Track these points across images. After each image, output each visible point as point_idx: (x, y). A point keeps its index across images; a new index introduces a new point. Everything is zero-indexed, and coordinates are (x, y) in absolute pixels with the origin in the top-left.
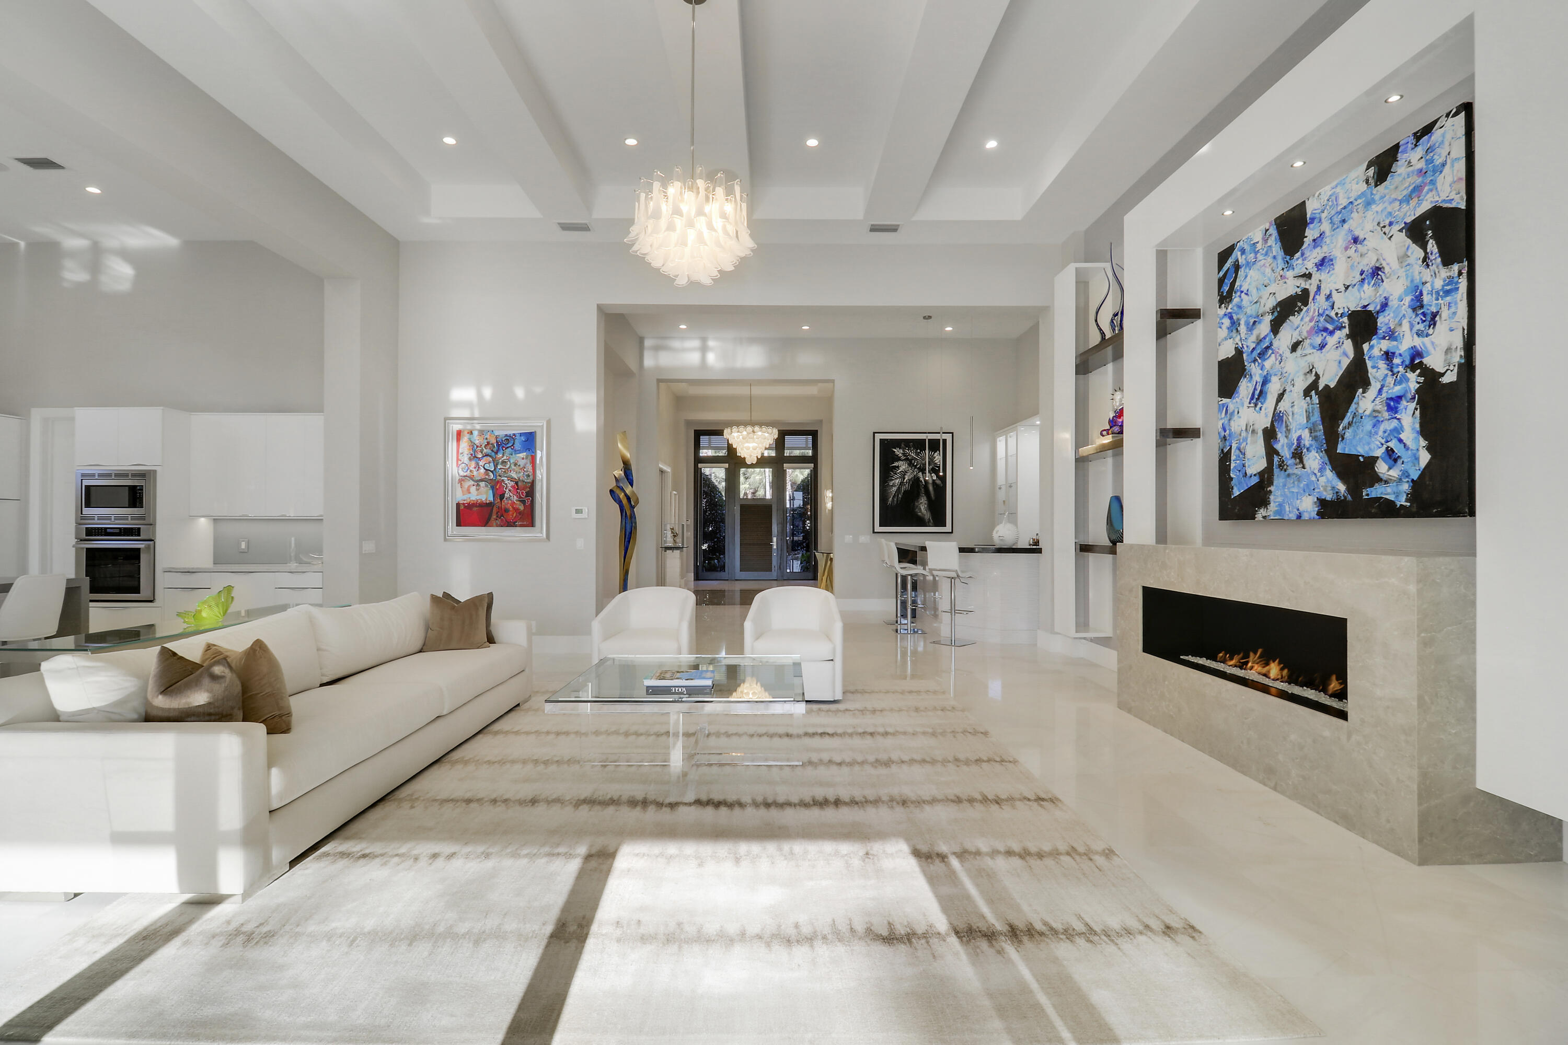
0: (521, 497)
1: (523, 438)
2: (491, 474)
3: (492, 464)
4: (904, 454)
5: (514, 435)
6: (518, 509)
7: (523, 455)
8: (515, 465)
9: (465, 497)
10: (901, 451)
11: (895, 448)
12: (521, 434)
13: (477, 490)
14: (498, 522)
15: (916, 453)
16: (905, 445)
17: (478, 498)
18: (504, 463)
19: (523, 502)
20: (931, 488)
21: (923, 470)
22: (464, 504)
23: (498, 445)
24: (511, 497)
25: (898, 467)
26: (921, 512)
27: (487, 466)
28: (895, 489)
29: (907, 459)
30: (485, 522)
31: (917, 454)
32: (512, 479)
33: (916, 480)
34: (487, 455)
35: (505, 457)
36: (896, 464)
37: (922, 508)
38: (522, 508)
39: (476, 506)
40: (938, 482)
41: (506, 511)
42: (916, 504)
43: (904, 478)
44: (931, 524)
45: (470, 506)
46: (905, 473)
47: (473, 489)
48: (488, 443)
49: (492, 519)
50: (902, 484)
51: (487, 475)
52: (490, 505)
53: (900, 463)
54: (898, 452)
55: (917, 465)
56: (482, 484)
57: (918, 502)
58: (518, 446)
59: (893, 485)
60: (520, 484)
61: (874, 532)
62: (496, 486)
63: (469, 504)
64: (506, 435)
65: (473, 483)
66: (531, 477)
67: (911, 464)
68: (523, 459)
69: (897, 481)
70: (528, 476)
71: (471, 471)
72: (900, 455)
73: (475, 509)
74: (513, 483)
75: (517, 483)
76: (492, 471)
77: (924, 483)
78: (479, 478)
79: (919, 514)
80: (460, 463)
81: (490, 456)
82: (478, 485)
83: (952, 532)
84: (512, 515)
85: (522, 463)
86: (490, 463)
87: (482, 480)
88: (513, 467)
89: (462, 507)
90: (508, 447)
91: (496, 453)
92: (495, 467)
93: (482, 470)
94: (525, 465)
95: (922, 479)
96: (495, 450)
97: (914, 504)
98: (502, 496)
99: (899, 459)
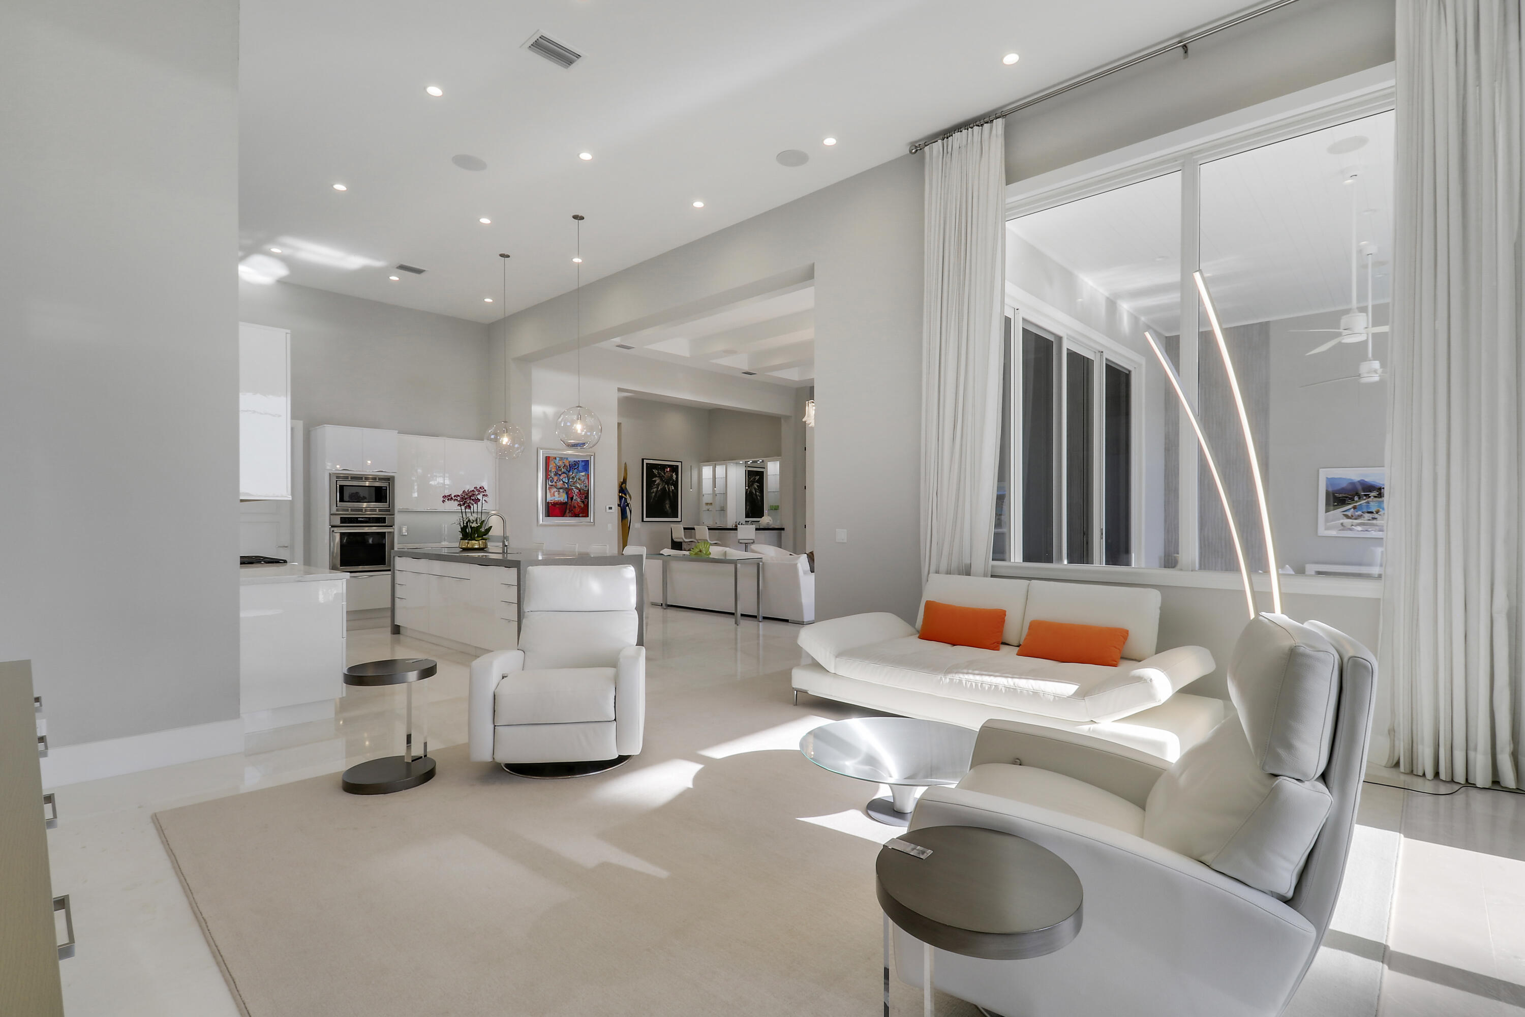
0: (582, 499)
1: (583, 464)
2: (566, 484)
3: (566, 478)
4: (659, 473)
5: (579, 461)
6: (581, 506)
7: (583, 474)
8: (579, 479)
9: (552, 499)
10: (657, 471)
11: (654, 469)
12: (582, 461)
13: (559, 494)
14: (570, 514)
16: (658, 468)
17: (559, 499)
18: (573, 478)
19: (583, 502)
20: (671, 495)
21: (668, 483)
22: (551, 503)
23: (570, 467)
24: (577, 499)
25: (655, 481)
26: (666, 509)
27: (564, 480)
28: (654, 494)
29: (660, 476)
30: (563, 514)
31: (664, 474)
32: (577, 488)
33: (664, 489)
34: (564, 473)
35: (574, 475)
36: (654, 479)
37: (667, 506)
38: (582, 506)
39: (558, 505)
40: (674, 491)
41: (575, 507)
42: (664, 504)
43: (658, 488)
44: (672, 516)
45: (555, 504)
46: (658, 484)
47: (556, 494)
48: (565, 465)
49: (567, 513)
50: (657, 491)
51: (564, 485)
52: (566, 503)
53: (657, 478)
54: (655, 472)
55: (664, 480)
56: (561, 490)
58: (580, 468)
59: (653, 492)
60: (581, 491)
61: (643, 521)
62: (568, 492)
63: (554, 503)
64: (574, 461)
65: (556, 490)
66: (587, 487)
67: (661, 480)
68: (583, 476)
69: (655, 490)
70: (586, 486)
71: (555, 482)
72: (656, 474)
73: (557, 506)
74: (577, 491)
75: (580, 491)
76: (566, 483)
77: (667, 492)
78: (559, 487)
80: (549, 477)
81: (566, 474)
82: (559, 491)
83: (681, 521)
84: (577, 510)
85: (582, 478)
86: (565, 478)
87: (561, 488)
88: (578, 480)
89: (550, 505)
90: (574, 469)
91: (569, 472)
92: (568, 480)
93: (562, 482)
94: (584, 480)
95: (666, 489)
96: (568, 470)
98: (572, 498)
99: (656, 476)
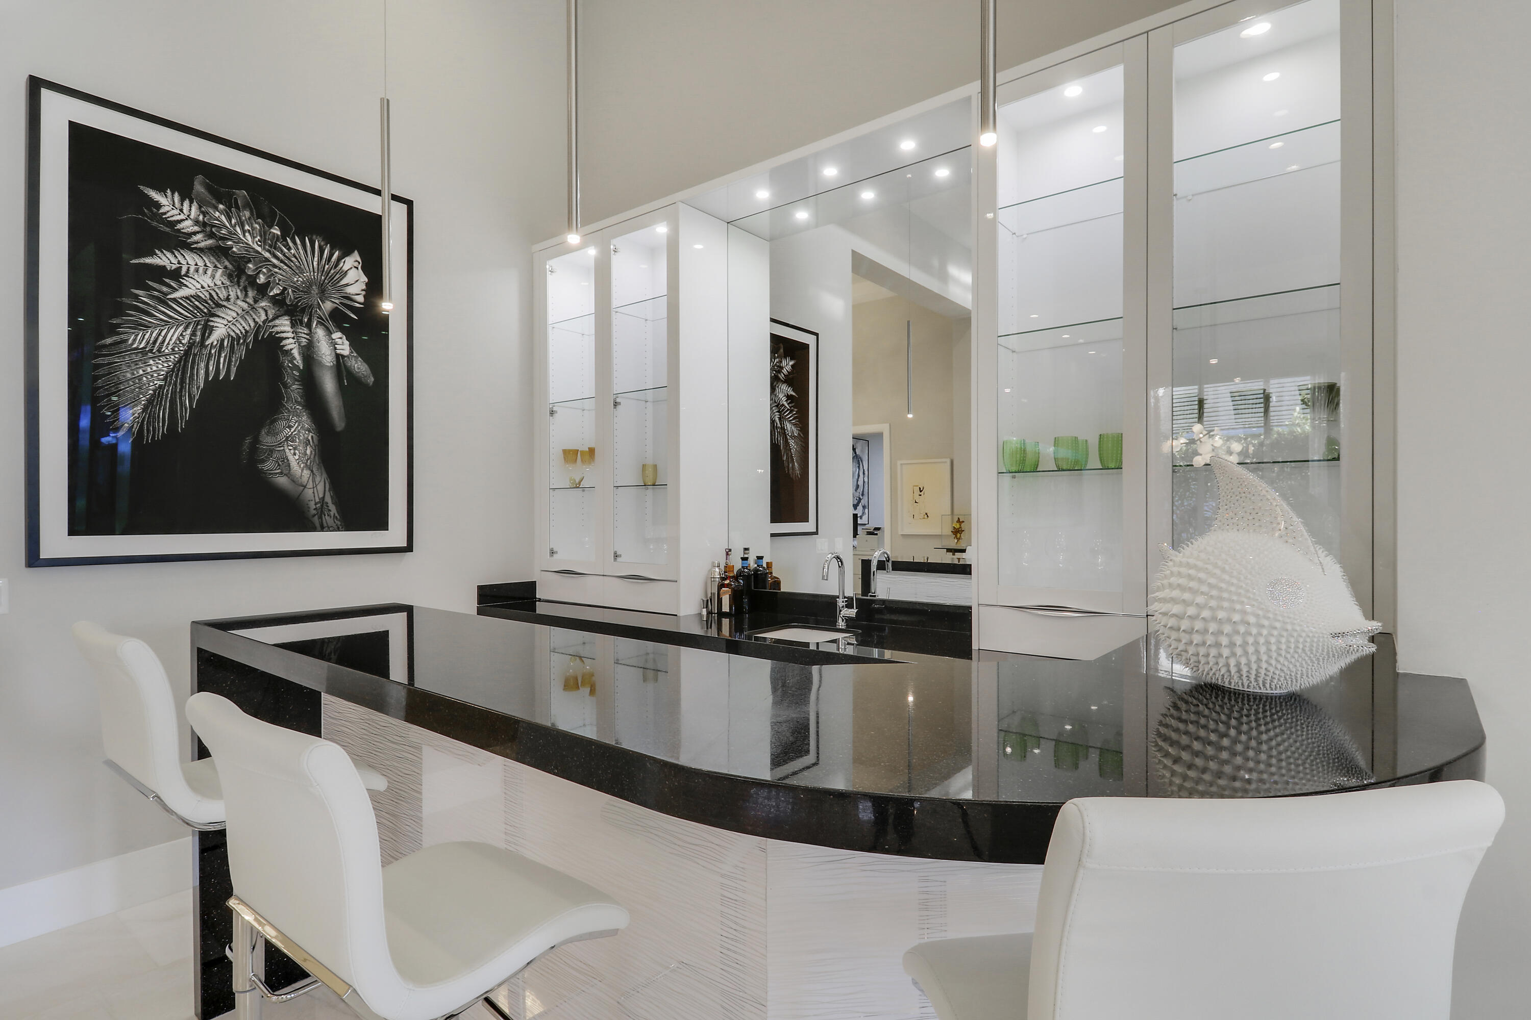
4: (206, 227)
11: (161, 190)
15: (264, 234)
16: (209, 188)
20: (329, 384)
29: (219, 252)
31: (272, 244)
36: (164, 259)
37: (293, 460)
40: (359, 366)
42: (267, 440)
43: (208, 329)
44: (328, 520)
53: (189, 260)
55: (267, 285)
57: (273, 433)
61: (33, 559)
69: (173, 335)
72: (187, 226)
77: (299, 361)
79: (282, 481)
83: (409, 548)
95: (290, 344)
97: (256, 440)
99: (179, 242)
